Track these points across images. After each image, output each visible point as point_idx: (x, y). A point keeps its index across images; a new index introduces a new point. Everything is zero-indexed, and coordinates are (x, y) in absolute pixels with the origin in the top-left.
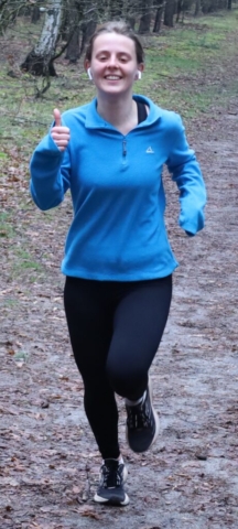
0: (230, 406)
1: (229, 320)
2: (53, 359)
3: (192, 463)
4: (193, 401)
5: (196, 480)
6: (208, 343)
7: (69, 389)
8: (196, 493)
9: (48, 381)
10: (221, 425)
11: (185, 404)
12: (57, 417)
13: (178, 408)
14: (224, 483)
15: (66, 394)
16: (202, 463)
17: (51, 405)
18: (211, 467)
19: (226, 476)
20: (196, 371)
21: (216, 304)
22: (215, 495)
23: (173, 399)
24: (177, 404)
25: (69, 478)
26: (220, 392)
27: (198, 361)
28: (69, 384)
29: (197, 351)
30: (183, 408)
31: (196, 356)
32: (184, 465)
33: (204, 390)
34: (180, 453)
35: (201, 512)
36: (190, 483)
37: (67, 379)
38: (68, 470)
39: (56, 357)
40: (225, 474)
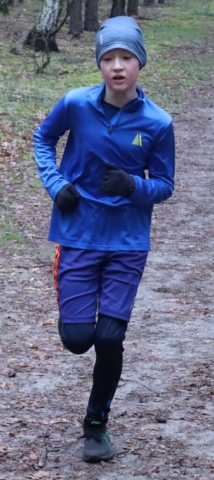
0: (195, 369)
1: (204, 284)
2: (25, 329)
3: (152, 426)
4: (159, 365)
5: (154, 443)
6: (181, 307)
7: (37, 358)
8: (152, 455)
9: (17, 351)
10: (185, 388)
11: (152, 368)
12: (23, 385)
13: (144, 372)
14: (181, 445)
15: (34, 363)
16: (161, 426)
17: (18, 374)
18: (170, 429)
19: (184, 438)
20: (166, 335)
21: (193, 269)
22: (171, 457)
23: (140, 364)
24: (143, 368)
25: (28, 445)
26: (188, 355)
27: (169, 325)
28: (37, 353)
29: (169, 315)
30: (149, 373)
31: (168, 320)
32: (143, 429)
33: (172, 353)
34: (141, 417)
35: (154, 474)
36: (147, 446)
37: (36, 348)
38: (28, 437)
39: (29, 327)
40: (183, 436)
